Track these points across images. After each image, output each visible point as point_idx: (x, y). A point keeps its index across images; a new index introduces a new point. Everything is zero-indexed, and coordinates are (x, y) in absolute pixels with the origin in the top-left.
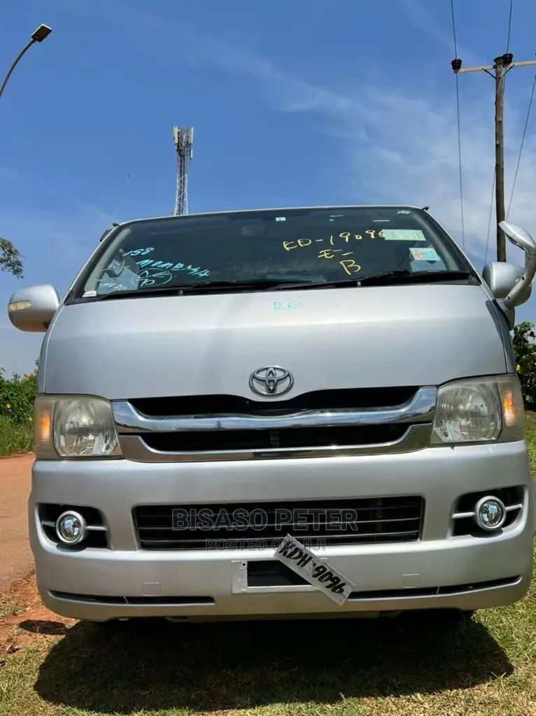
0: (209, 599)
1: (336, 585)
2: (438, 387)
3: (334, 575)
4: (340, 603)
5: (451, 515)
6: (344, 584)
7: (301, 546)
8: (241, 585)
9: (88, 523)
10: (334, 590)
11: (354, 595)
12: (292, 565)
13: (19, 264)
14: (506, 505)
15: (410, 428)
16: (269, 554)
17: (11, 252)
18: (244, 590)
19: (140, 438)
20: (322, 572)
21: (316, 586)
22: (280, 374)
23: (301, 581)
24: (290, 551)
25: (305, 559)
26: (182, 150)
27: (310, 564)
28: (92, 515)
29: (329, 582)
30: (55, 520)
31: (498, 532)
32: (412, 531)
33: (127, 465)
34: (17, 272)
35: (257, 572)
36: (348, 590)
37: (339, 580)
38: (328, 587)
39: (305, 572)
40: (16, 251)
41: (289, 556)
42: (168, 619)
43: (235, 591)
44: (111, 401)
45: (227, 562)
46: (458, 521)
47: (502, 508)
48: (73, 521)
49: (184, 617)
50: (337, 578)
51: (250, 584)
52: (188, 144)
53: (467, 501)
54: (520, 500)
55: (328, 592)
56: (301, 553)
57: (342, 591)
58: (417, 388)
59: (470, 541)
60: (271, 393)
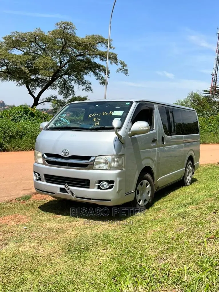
0: (54, 193)
2: (95, 157)
4: (73, 198)
5: (97, 184)
7: (68, 186)
8: (58, 191)
9: (38, 176)
11: (77, 197)
12: (66, 189)
13: (127, 70)
14: (109, 184)
15: (89, 165)
16: (63, 186)
17: (124, 65)
19: (45, 161)
20: (71, 192)
21: (70, 194)
22: (67, 151)
23: (67, 193)
24: (66, 186)
25: (68, 189)
28: (39, 174)
29: (72, 194)
31: (107, 189)
32: (88, 186)
33: (44, 166)
34: (126, 73)
35: (62, 190)
36: (75, 196)
39: (68, 191)
40: (126, 65)
43: (58, 193)
45: (57, 187)
46: (98, 186)
47: (106, 184)
51: (60, 192)
53: (100, 182)
54: (114, 184)
55: (72, 196)
58: (91, 157)
59: (99, 190)
60: (65, 155)
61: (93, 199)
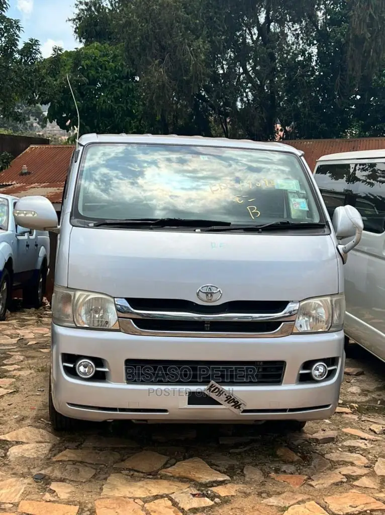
0: (165, 411)
1: (237, 405)
2: (300, 302)
3: (236, 400)
5: (299, 371)
6: (241, 404)
7: (217, 385)
9: (97, 366)
10: (235, 408)
11: (245, 411)
12: (213, 396)
14: (328, 367)
15: (283, 323)
18: (185, 407)
19: (131, 320)
20: (230, 399)
21: (225, 406)
22: (215, 290)
23: (217, 403)
24: (212, 389)
25: (220, 393)
27: (223, 395)
28: (99, 362)
29: (233, 404)
31: (323, 381)
33: (121, 335)
36: (243, 408)
37: (238, 402)
38: (232, 406)
39: (221, 399)
41: (212, 392)
43: (180, 407)
44: (114, 298)
46: (302, 374)
47: (325, 367)
50: (237, 401)
51: (189, 404)
53: (308, 365)
54: (337, 365)
55: (232, 409)
56: (219, 389)
57: (239, 408)
58: (288, 302)
59: (307, 386)
61: (291, 410)
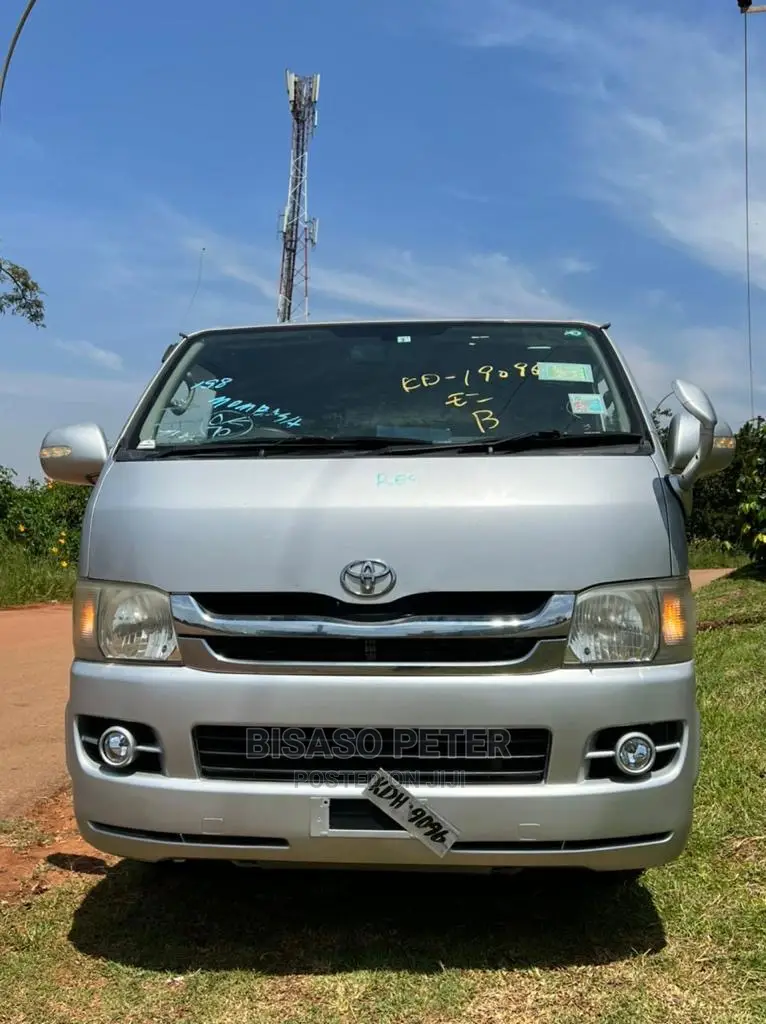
0: (282, 842)
1: (437, 832)
2: (577, 593)
3: (435, 821)
4: (439, 854)
5: (585, 753)
6: (446, 832)
7: (396, 783)
8: (321, 827)
9: (139, 742)
10: (433, 839)
11: (458, 845)
12: (384, 806)
13: (39, 305)
14: (656, 744)
15: (538, 643)
16: (354, 791)
17: (25, 284)
18: (325, 833)
19: (203, 641)
20: (420, 816)
21: (411, 832)
22: (379, 570)
23: (393, 825)
24: (382, 789)
25: (400, 799)
26: (300, 112)
27: (406, 805)
29: (429, 829)
30: (98, 737)
31: (645, 776)
32: (535, 771)
33: (188, 674)
34: (36, 317)
35: (342, 812)
36: (450, 839)
37: (440, 827)
38: (426, 834)
39: (400, 815)
40: (35, 285)
41: (381, 795)
42: (235, 863)
43: (313, 834)
44: (170, 593)
45: (306, 799)
46: (594, 761)
47: (650, 747)
48: (121, 740)
49: (254, 862)
50: (438, 824)
51: (332, 825)
52: (311, 103)
53: (606, 737)
54: (679, 739)
55: (427, 841)
56: (396, 791)
57: (443, 840)
58: (550, 594)
59: (606, 787)
60: (367, 593)
61: (571, 845)
